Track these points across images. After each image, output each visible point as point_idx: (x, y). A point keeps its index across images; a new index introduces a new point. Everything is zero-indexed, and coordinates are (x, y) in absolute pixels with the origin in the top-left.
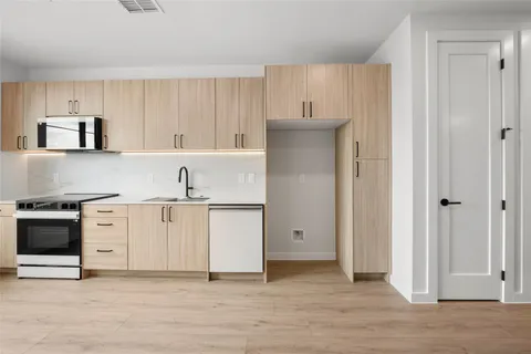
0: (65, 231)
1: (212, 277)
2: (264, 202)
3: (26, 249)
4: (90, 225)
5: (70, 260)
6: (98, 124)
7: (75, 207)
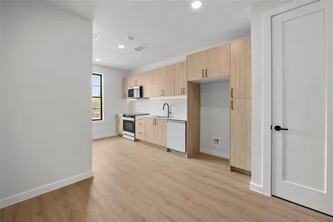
0: (131, 125)
1: (169, 150)
2: (186, 120)
3: (125, 129)
4: (136, 124)
5: (133, 134)
6: (141, 88)
7: (134, 117)
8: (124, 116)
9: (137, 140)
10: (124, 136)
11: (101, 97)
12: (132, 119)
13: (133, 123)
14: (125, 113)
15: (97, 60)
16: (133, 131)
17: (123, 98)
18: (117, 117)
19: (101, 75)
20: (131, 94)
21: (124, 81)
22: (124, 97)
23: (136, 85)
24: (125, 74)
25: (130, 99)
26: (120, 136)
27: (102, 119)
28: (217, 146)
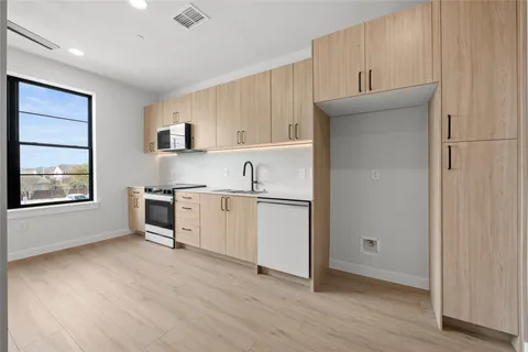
0: (165, 210)
1: (261, 270)
2: (311, 198)
3: (149, 220)
4: (178, 208)
5: (170, 233)
6: (189, 128)
7: (171, 192)
8: (148, 190)
9: (178, 246)
10: (148, 236)
11: (90, 148)
12: (168, 198)
13: (171, 207)
14: (149, 185)
15: (76, 52)
16: (171, 226)
17: (145, 151)
18: (131, 193)
19: (90, 97)
20: (164, 140)
21: (148, 114)
22: (148, 149)
23: (176, 122)
24: (150, 99)
25: (161, 155)
26: (139, 235)
27: (91, 198)
28: (373, 254)
